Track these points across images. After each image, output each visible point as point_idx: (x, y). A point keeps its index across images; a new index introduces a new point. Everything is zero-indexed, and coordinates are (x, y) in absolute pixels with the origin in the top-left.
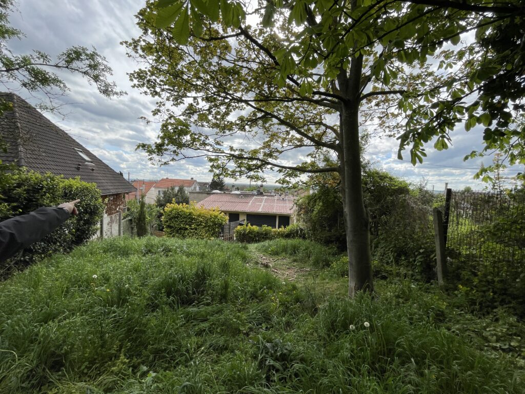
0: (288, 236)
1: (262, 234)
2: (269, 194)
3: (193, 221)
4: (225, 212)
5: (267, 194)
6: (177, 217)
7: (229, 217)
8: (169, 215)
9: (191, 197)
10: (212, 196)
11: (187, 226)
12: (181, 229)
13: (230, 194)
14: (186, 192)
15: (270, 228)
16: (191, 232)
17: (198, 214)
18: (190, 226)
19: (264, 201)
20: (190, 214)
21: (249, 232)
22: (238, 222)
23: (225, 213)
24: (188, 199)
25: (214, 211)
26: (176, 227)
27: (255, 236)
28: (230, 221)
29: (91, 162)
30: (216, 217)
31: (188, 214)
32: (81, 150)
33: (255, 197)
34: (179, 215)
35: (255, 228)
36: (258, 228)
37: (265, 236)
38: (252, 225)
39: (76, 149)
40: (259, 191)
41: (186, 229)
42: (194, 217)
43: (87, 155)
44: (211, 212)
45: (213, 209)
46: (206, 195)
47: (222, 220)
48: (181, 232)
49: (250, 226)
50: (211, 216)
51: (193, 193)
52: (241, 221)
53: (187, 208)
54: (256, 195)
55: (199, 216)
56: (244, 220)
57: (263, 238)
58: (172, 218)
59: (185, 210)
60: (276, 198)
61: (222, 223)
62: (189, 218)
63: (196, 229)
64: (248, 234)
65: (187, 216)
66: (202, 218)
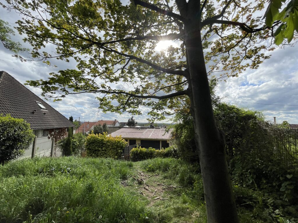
0: (166, 155)
1: (149, 154)
2: (157, 127)
3: (104, 145)
4: (126, 140)
6: (94, 143)
7: (129, 142)
8: (89, 141)
10: (122, 129)
11: (100, 149)
12: (96, 150)
13: (133, 128)
15: (153, 149)
16: (102, 153)
18: (102, 148)
19: (153, 132)
21: (140, 152)
22: (134, 145)
25: (118, 138)
26: (93, 149)
27: (144, 155)
29: (46, 109)
30: (119, 142)
32: (41, 102)
34: (95, 141)
35: (144, 149)
36: (146, 149)
37: (150, 155)
38: (142, 147)
39: (37, 101)
40: (151, 125)
41: (99, 151)
42: (104, 142)
43: (44, 106)
44: (116, 139)
48: (96, 152)
49: (141, 148)
52: (136, 145)
54: (149, 128)
55: (108, 141)
57: (149, 156)
58: (91, 143)
59: (100, 138)
61: (123, 146)
62: (101, 143)
63: (106, 151)
64: (139, 154)
65: (100, 142)
66: (109, 143)
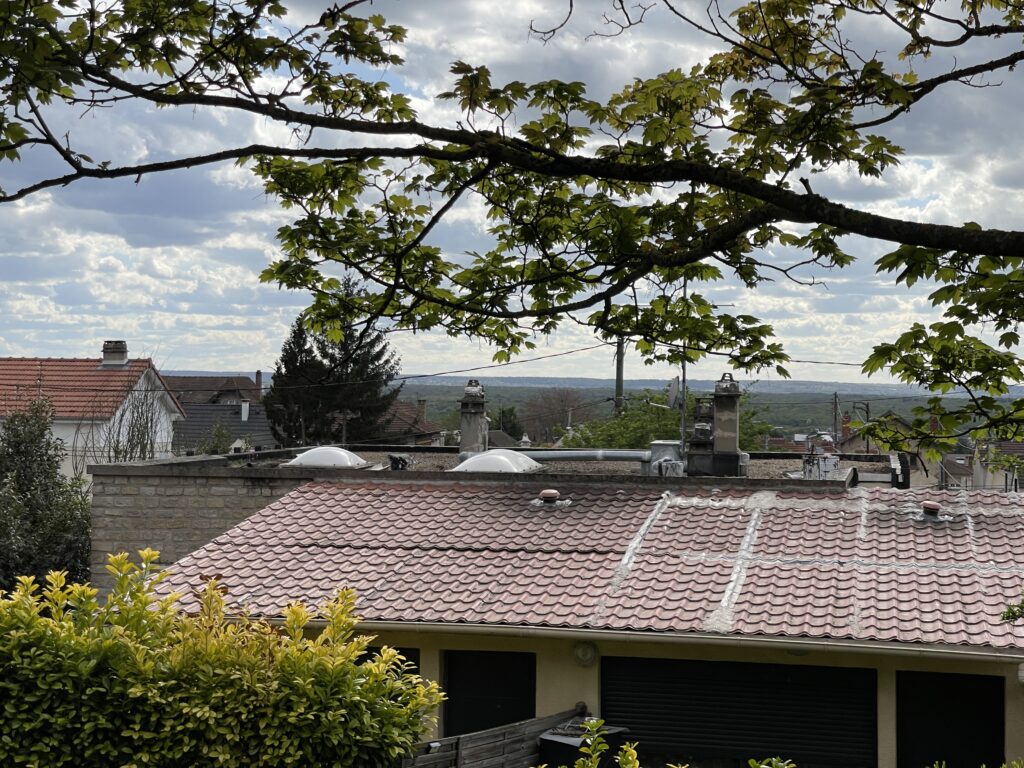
2: (795, 471)
3: (134, 733)
4: (413, 644)
5: (775, 468)
7: (447, 685)
9: (107, 508)
10: (291, 498)
13: (441, 475)
14: (66, 470)
17: (175, 660)
19: (751, 535)
20: (101, 669)
22: (527, 727)
23: (411, 654)
24: (83, 528)
25: (311, 632)
28: (454, 719)
30: (331, 685)
31: (87, 667)
33: (670, 500)
34: (10, 674)
40: (701, 443)
42: (136, 691)
44: (290, 648)
45: (306, 614)
46: (239, 490)
47: (385, 720)
50: (286, 682)
51: (126, 474)
52: (553, 724)
53: (79, 613)
54: (680, 486)
55: (184, 680)
56: (582, 712)
59: (61, 628)
60: (863, 501)
61: (384, 744)
62: (100, 701)
65: (76, 683)
66: (205, 699)
